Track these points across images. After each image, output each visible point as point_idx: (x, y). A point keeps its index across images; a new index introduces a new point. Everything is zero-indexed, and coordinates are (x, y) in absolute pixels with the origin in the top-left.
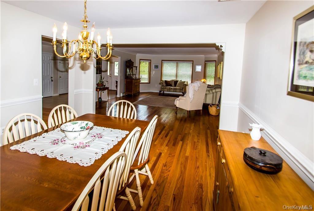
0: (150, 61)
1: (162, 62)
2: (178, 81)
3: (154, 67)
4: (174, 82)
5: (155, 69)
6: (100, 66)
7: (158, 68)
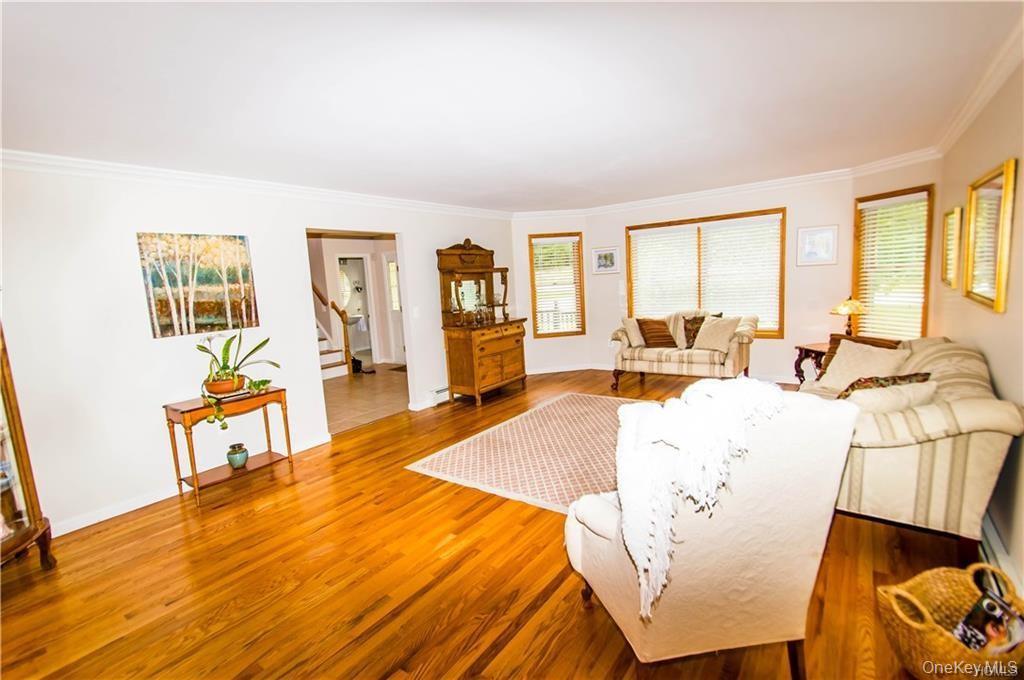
0: (577, 238)
1: (628, 238)
2: (703, 319)
3: (595, 262)
4: (687, 322)
5: (602, 268)
6: (240, 288)
7: (613, 264)
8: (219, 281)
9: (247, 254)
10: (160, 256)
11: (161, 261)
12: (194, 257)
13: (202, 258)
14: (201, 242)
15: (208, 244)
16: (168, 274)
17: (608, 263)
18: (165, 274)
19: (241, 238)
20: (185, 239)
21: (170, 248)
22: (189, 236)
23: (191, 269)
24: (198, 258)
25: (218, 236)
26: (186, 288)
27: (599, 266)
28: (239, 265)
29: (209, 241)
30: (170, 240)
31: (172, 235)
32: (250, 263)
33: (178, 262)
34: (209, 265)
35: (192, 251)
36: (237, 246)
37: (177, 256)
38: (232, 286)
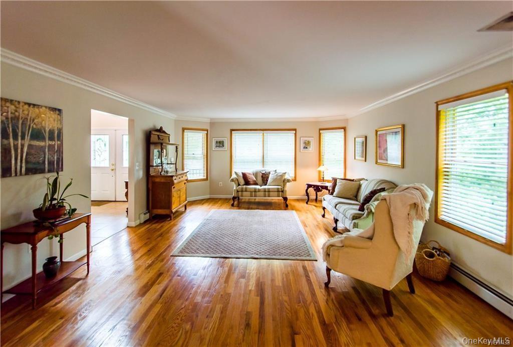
0: (206, 132)
1: (231, 134)
2: (269, 173)
3: (214, 144)
4: (262, 174)
5: (218, 148)
6: (55, 144)
7: (223, 146)
8: (43, 139)
9: (61, 121)
10: (10, 115)
11: (10, 120)
12: (30, 119)
13: (36, 121)
14: (37, 110)
15: (40, 112)
16: (13, 130)
17: (221, 145)
18: (11, 129)
19: (60, 110)
20: (26, 107)
21: (16, 111)
22: (29, 105)
23: (27, 128)
24: (33, 120)
25: (46, 107)
26: (23, 142)
27: (216, 147)
28: (56, 128)
29: (41, 110)
30: (18, 106)
31: (19, 102)
32: (62, 128)
33: (21, 122)
34: (39, 127)
35: (30, 115)
36: (56, 116)
37: (20, 117)
38: (51, 143)
